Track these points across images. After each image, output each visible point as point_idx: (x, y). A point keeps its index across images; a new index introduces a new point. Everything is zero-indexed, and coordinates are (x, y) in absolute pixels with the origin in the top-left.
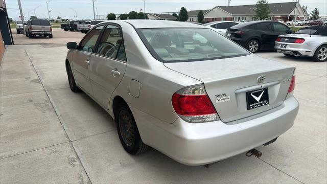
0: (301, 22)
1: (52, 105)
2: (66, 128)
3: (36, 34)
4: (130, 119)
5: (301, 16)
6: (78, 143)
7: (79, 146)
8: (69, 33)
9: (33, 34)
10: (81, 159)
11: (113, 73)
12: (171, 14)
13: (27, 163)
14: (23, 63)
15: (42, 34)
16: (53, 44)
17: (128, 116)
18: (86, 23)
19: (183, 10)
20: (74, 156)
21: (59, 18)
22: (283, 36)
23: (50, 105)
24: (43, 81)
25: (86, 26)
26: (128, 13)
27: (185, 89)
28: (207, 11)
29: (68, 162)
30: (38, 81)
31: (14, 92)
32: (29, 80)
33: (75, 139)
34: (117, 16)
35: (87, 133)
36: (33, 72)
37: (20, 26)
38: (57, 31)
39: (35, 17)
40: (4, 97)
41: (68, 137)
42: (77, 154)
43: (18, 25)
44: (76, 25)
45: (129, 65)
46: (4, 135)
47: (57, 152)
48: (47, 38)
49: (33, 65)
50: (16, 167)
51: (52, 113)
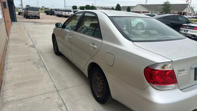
0: (190, 17)
1: (43, 63)
2: (54, 81)
3: (30, 16)
4: (101, 79)
5: (191, 12)
6: (63, 92)
7: (64, 95)
8: (49, 16)
9: (28, 16)
10: (66, 105)
11: (90, 46)
12: (111, 8)
13: (30, 105)
14: (23, 34)
15: (34, 16)
16: (40, 22)
17: (100, 77)
18: (60, 11)
19: (118, 5)
20: (61, 102)
21: (43, 7)
22: (186, 25)
23: (42, 63)
24: (36, 46)
25: (60, 13)
26: (85, 6)
27: (157, 64)
28: (133, 7)
29: (57, 106)
30: (33, 46)
31: (19, 53)
32: (28, 46)
33: (61, 89)
34: (78, 7)
35: (68, 85)
36: (29, 40)
37: (20, 11)
38: (42, 15)
39: (29, 6)
40: (12, 56)
41: (55, 87)
42: (63, 101)
43: (19, 10)
44: (54, 12)
45: (104, 42)
46: (13, 84)
47: (49, 98)
48: (36, 19)
49: (29, 36)
50: (22, 109)
51: (44, 69)
